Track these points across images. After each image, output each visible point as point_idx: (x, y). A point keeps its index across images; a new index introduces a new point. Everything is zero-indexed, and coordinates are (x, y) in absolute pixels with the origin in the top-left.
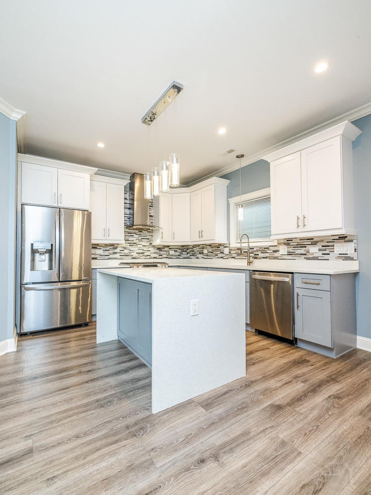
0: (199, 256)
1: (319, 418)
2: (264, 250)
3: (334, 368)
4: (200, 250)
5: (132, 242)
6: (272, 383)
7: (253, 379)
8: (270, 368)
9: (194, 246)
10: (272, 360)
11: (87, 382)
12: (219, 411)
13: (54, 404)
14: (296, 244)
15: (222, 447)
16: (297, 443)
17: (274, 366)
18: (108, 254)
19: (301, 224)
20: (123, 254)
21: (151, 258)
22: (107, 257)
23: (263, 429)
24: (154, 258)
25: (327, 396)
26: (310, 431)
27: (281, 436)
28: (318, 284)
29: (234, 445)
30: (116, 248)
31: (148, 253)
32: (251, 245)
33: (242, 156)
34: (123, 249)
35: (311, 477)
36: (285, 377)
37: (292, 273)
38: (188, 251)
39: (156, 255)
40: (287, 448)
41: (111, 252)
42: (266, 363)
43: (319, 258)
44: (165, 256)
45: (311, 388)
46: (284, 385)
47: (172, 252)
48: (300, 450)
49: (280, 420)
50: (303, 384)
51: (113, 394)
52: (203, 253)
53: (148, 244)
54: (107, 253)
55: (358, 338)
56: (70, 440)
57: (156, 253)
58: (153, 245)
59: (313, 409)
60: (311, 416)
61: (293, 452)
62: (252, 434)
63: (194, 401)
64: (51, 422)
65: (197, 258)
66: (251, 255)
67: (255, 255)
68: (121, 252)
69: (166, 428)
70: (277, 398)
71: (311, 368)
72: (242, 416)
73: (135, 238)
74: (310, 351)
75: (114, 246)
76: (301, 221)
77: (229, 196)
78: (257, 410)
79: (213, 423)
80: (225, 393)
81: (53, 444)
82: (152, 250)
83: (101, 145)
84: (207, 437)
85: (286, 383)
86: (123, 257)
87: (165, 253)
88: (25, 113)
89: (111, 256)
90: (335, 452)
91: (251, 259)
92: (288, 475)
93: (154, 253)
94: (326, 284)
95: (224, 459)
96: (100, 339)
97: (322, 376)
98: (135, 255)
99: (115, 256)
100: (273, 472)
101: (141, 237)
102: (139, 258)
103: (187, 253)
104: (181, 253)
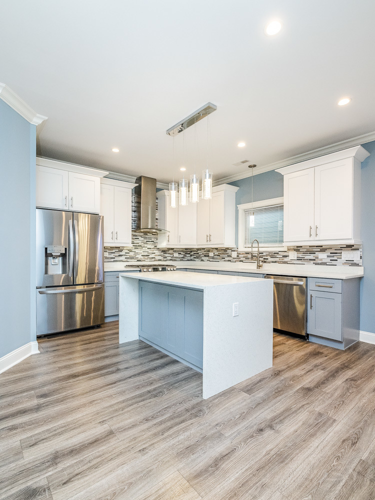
0: (203, 258)
1: (342, 396)
2: (274, 255)
3: (344, 358)
4: (206, 252)
5: (138, 245)
6: (297, 372)
7: (279, 369)
8: (291, 360)
9: (198, 249)
10: (291, 353)
11: (130, 377)
12: (260, 394)
13: (110, 396)
14: (306, 250)
15: (273, 419)
16: (331, 414)
17: (294, 358)
18: (114, 257)
19: (313, 233)
20: (128, 257)
21: (156, 261)
22: (112, 260)
23: (301, 405)
24: (159, 260)
25: (345, 380)
26: (339, 405)
27: (317, 409)
28: (331, 287)
29: (282, 418)
30: (121, 251)
31: (153, 256)
32: (261, 250)
33: (255, 166)
34: (128, 252)
35: (348, 435)
36: (307, 366)
37: (306, 277)
38: (192, 253)
39: (160, 258)
40: (324, 418)
41: (117, 254)
42: (286, 356)
43: (328, 264)
44: (170, 258)
45: (331, 374)
46: (307, 372)
47: (176, 255)
48: (334, 418)
49: (312, 398)
50: (322, 371)
51: (160, 386)
52: (208, 256)
53: (153, 247)
54: (112, 256)
55: (361, 332)
56: (141, 422)
57: (161, 255)
58: (157, 247)
59: (336, 389)
60: (336, 394)
61: (330, 420)
62: (294, 410)
63: (235, 388)
64: (116, 410)
65: (202, 260)
66: (260, 259)
67: (264, 259)
68: (127, 254)
69: (221, 409)
70: (305, 383)
71: (326, 358)
72: (281, 397)
73: (140, 241)
74: (322, 345)
75: (119, 249)
76: (314, 231)
77: (238, 202)
78: (291, 392)
79: (259, 404)
80: (260, 381)
81: (128, 426)
82: (157, 253)
83: (116, 150)
84: (258, 414)
85: (309, 371)
86: (129, 260)
87: (169, 255)
88: (46, 118)
89: (117, 259)
90: (361, 418)
91: (261, 263)
92: (330, 435)
93: (159, 255)
94: (338, 287)
95: (278, 427)
96: (122, 340)
97: (336, 364)
98: (140, 257)
99: (121, 258)
100: (318, 434)
101: (146, 240)
102: (144, 261)
103: (191, 256)
104: (185, 256)
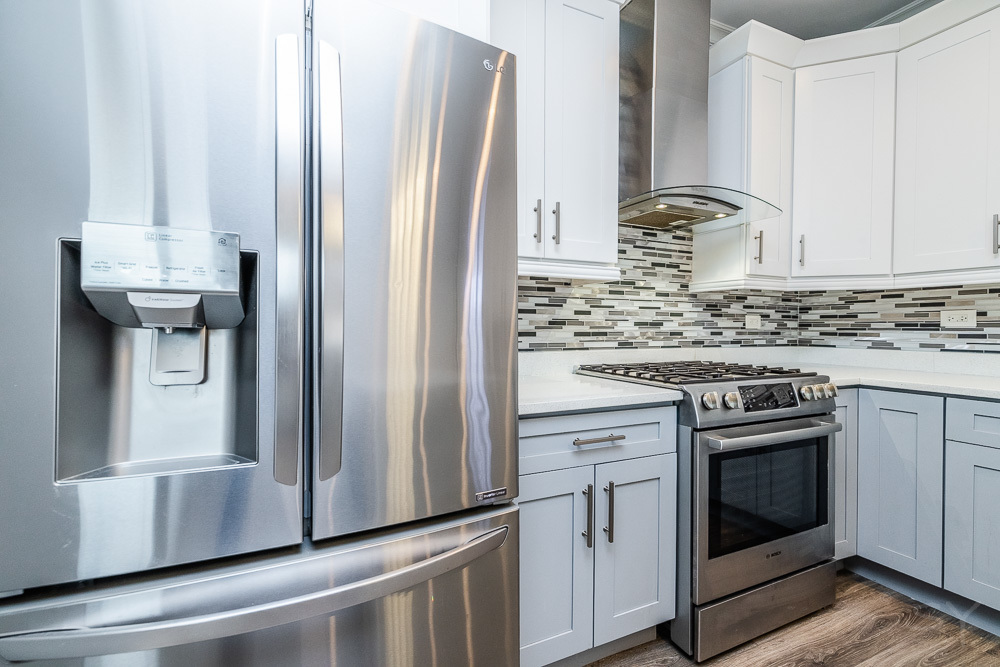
4: (911, 310)
9: (851, 298)
18: (532, 328)
21: (685, 345)
24: (698, 343)
30: (559, 303)
31: (674, 325)
34: (587, 308)
38: (813, 316)
39: (700, 333)
41: (543, 317)
44: (730, 335)
47: (753, 322)
52: (936, 326)
53: (674, 288)
57: (702, 323)
58: (692, 290)
65: (883, 346)
68: (581, 318)
75: (551, 292)
82: (690, 311)
86: (589, 342)
87: (731, 323)
89: (543, 337)
93: (697, 323)
98: (627, 328)
99: (558, 335)
101: (651, 259)
102: (645, 345)
103: (804, 326)
104: (782, 325)
